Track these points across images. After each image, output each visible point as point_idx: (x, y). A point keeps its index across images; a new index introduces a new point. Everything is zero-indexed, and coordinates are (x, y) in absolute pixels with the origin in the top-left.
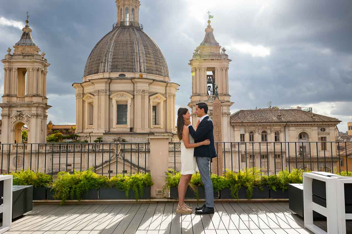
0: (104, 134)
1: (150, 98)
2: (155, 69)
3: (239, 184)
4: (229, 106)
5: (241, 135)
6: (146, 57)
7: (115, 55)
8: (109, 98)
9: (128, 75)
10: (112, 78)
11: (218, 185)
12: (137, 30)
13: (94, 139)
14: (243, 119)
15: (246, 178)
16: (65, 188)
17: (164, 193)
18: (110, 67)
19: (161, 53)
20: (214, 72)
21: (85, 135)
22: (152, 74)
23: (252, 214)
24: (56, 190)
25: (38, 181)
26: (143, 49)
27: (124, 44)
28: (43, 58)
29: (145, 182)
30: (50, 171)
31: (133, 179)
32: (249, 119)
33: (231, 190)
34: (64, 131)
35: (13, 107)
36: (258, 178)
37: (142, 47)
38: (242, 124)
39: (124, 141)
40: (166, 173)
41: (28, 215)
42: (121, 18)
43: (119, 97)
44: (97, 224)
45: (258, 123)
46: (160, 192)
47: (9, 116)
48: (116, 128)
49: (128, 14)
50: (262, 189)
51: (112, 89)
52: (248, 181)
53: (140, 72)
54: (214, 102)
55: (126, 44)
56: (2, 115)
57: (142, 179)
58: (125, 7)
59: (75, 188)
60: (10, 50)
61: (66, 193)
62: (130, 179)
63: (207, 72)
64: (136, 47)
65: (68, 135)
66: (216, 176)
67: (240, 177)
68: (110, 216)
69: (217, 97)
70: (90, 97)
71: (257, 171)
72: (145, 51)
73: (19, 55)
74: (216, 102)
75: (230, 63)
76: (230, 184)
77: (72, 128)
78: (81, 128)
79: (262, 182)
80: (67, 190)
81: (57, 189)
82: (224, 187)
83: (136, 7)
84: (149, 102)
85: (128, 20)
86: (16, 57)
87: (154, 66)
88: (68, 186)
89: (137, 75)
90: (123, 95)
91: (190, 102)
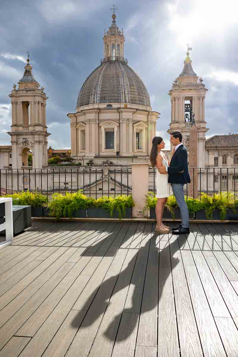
0: (94, 157)
1: (134, 125)
2: (137, 99)
3: (214, 207)
4: (205, 132)
5: (215, 158)
6: (130, 88)
7: (103, 88)
8: (99, 126)
9: (115, 105)
10: (100, 108)
11: (194, 207)
12: (122, 64)
13: (86, 161)
14: (217, 144)
15: (220, 202)
16: (58, 208)
17: (145, 214)
18: (98, 98)
19: (143, 85)
20: (191, 101)
21: (79, 158)
22: (136, 104)
23: (225, 235)
24: (51, 210)
25: (36, 201)
26: (128, 81)
27: (111, 77)
28: (42, 92)
29: (127, 204)
30: (51, 188)
31: (117, 201)
32: (223, 143)
33: (206, 212)
34: (62, 155)
35: (20, 135)
36: (232, 202)
37: (126, 80)
38: (216, 149)
39: (111, 163)
40: (146, 195)
41: (28, 231)
42: (108, 54)
43: (107, 125)
44: (84, 241)
45: (231, 147)
46: (140, 212)
47: (17, 143)
48: (105, 152)
49: (114, 50)
50: (235, 212)
51: (101, 118)
52: (222, 204)
53: (125, 102)
54: (191, 129)
55: (112, 77)
56: (11, 142)
57: (125, 200)
58: (112, 43)
59: (67, 208)
60: (15, 86)
61: (59, 212)
62: (114, 200)
63: (185, 101)
64: (121, 80)
65: (65, 158)
66: (192, 199)
67: (215, 200)
68: (96, 233)
69: (194, 124)
70: (82, 125)
71: (231, 195)
72: (129, 84)
73: (23, 90)
74: (193, 129)
75: (206, 92)
76: (205, 207)
77: (68, 152)
78: (75, 152)
79: (235, 205)
80: (60, 209)
81: (52, 208)
82: (199, 209)
83: (121, 43)
84: (133, 129)
85: (114, 55)
86: (20, 92)
87: (137, 97)
88: (61, 206)
89: (123, 106)
90: (110, 124)
91: (169, 129)
